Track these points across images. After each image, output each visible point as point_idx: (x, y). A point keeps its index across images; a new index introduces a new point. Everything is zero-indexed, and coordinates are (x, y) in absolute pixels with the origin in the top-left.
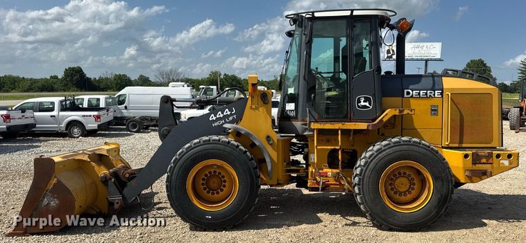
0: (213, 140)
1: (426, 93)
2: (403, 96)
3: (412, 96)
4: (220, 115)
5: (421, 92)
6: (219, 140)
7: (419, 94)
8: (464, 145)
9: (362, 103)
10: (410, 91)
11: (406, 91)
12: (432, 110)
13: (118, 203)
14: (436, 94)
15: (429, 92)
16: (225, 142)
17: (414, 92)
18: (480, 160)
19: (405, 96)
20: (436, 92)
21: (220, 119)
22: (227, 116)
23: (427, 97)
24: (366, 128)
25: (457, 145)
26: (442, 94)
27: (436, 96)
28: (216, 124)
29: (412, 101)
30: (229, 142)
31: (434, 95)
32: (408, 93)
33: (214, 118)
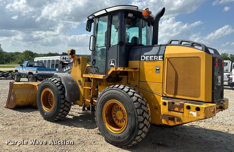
1: (153, 58)
2: (140, 60)
3: (145, 60)
4: (67, 69)
5: (150, 57)
7: (149, 58)
8: (177, 97)
9: (112, 64)
10: (144, 56)
11: (142, 56)
12: (157, 70)
14: (159, 58)
15: (155, 57)
17: (146, 57)
18: (174, 108)
19: (142, 60)
20: (159, 56)
23: (154, 60)
24: (102, 78)
25: (172, 96)
26: (163, 58)
27: (159, 59)
29: (145, 63)
31: (158, 59)
32: (143, 58)
33: (65, 71)
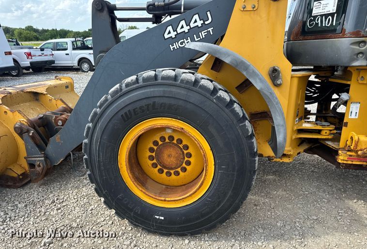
0: (163, 78)
4: (183, 27)
6: (176, 78)
13: (39, 166)
16: (188, 82)
21: (183, 35)
22: (197, 29)
28: (176, 46)
30: (196, 82)
33: (173, 34)
